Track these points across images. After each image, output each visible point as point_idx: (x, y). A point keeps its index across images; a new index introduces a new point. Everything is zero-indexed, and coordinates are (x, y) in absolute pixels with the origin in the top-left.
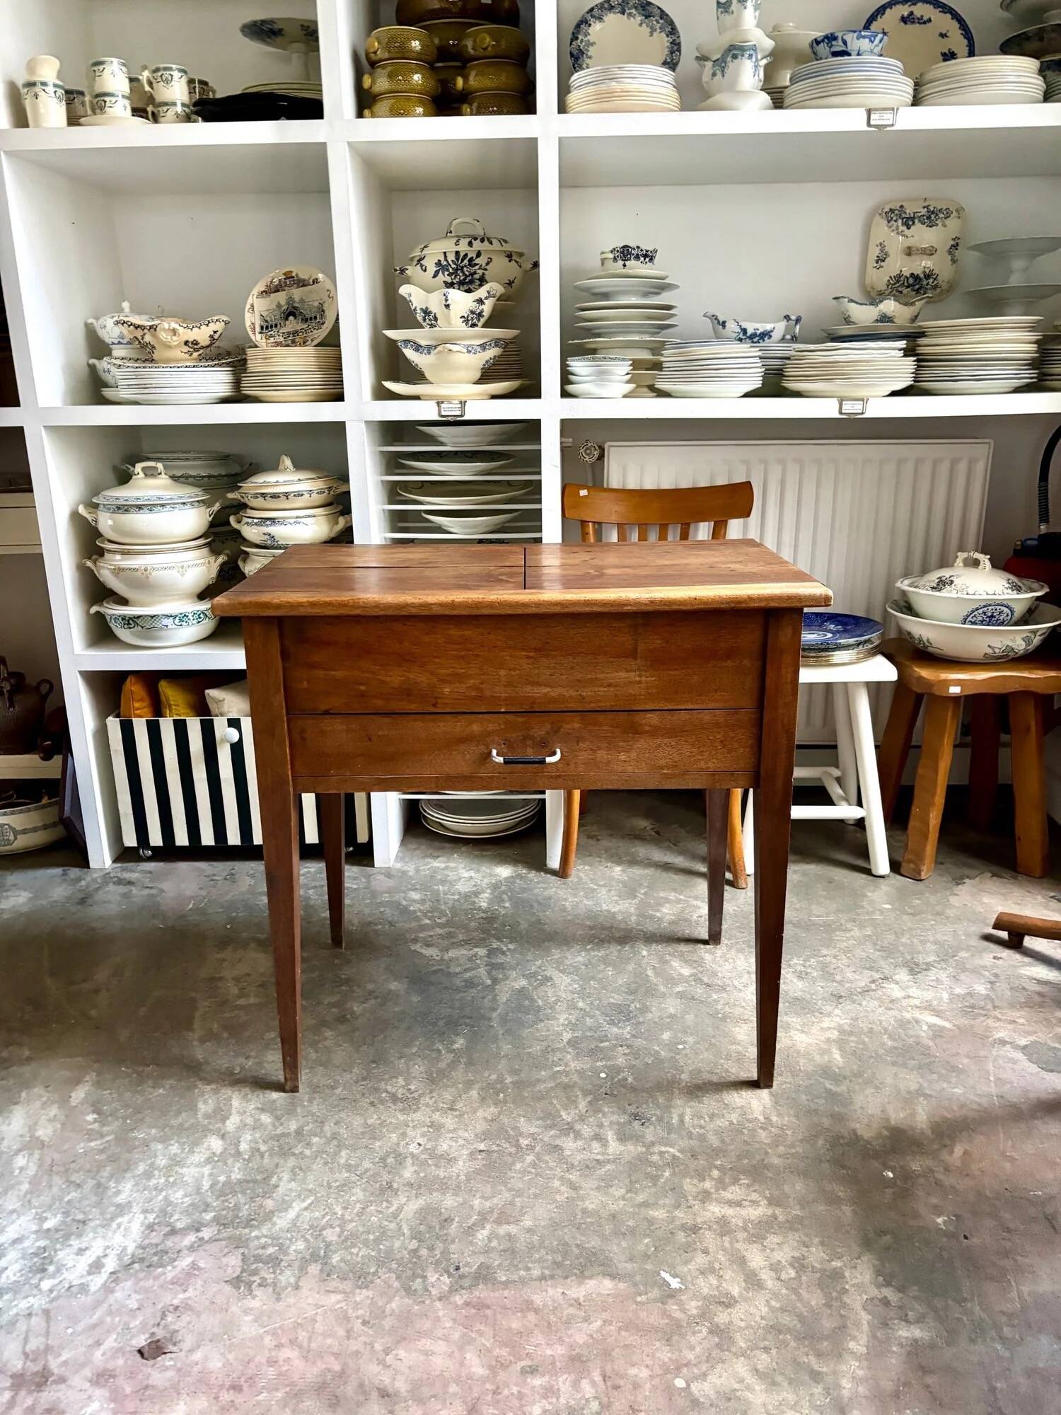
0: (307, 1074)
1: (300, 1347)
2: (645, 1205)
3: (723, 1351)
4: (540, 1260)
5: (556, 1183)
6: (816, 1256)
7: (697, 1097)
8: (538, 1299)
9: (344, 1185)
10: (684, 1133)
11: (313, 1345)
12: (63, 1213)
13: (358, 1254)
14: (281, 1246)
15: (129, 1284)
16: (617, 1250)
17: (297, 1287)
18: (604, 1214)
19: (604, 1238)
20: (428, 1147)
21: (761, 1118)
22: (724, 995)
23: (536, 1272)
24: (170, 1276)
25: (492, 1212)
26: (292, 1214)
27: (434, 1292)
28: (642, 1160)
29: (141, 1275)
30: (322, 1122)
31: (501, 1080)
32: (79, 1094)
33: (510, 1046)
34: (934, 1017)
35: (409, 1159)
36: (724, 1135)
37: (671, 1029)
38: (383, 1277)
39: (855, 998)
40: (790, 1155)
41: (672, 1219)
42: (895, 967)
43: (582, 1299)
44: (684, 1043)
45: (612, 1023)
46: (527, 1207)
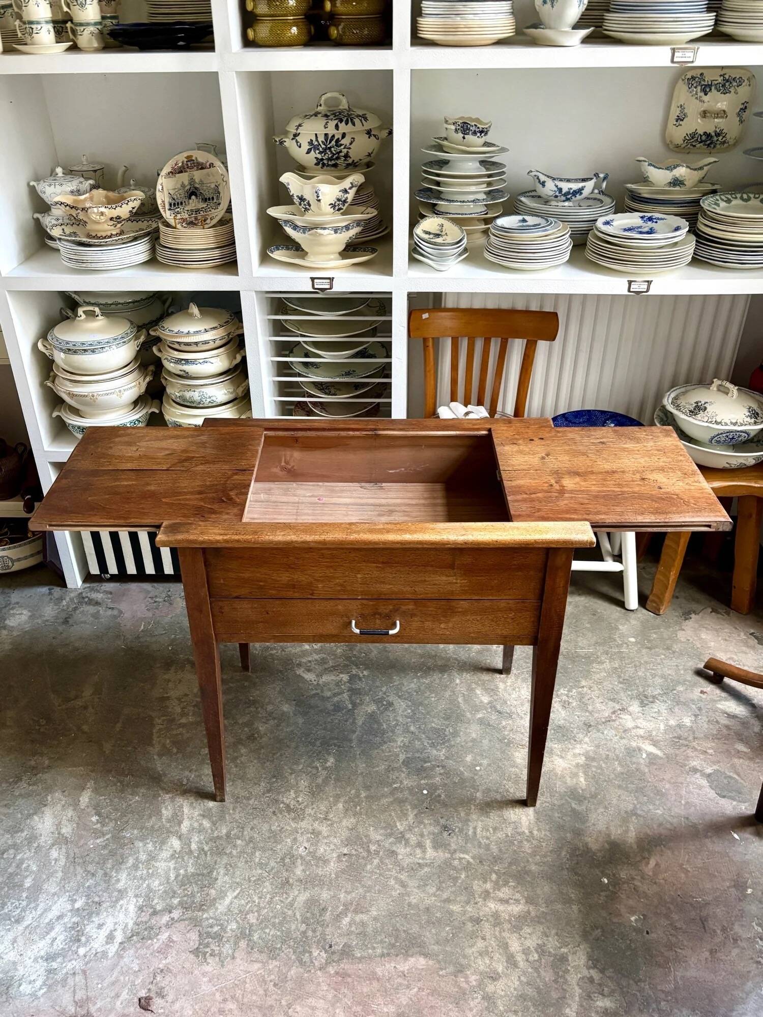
0: (230, 786)
1: (238, 1001)
2: (448, 901)
4: (382, 942)
5: (392, 882)
6: (552, 943)
7: (487, 812)
8: (379, 971)
9: (259, 879)
10: (476, 843)
11: (246, 1000)
12: (86, 896)
13: (269, 934)
14: (221, 925)
15: (132, 952)
16: (429, 935)
17: (233, 958)
18: (422, 907)
19: (421, 927)
20: (311, 850)
21: (527, 831)
22: (510, 722)
23: (379, 951)
24: (156, 946)
25: (352, 904)
26: (227, 901)
27: (317, 963)
28: (447, 864)
29: (139, 945)
30: (243, 828)
31: (358, 796)
32: (85, 798)
33: (364, 765)
34: (652, 746)
35: (299, 860)
36: (502, 845)
37: (472, 752)
38: (285, 952)
39: (600, 727)
40: (544, 863)
41: (464, 913)
42: (631, 698)
43: (406, 972)
44: (480, 765)
45: (433, 745)
46: (374, 900)
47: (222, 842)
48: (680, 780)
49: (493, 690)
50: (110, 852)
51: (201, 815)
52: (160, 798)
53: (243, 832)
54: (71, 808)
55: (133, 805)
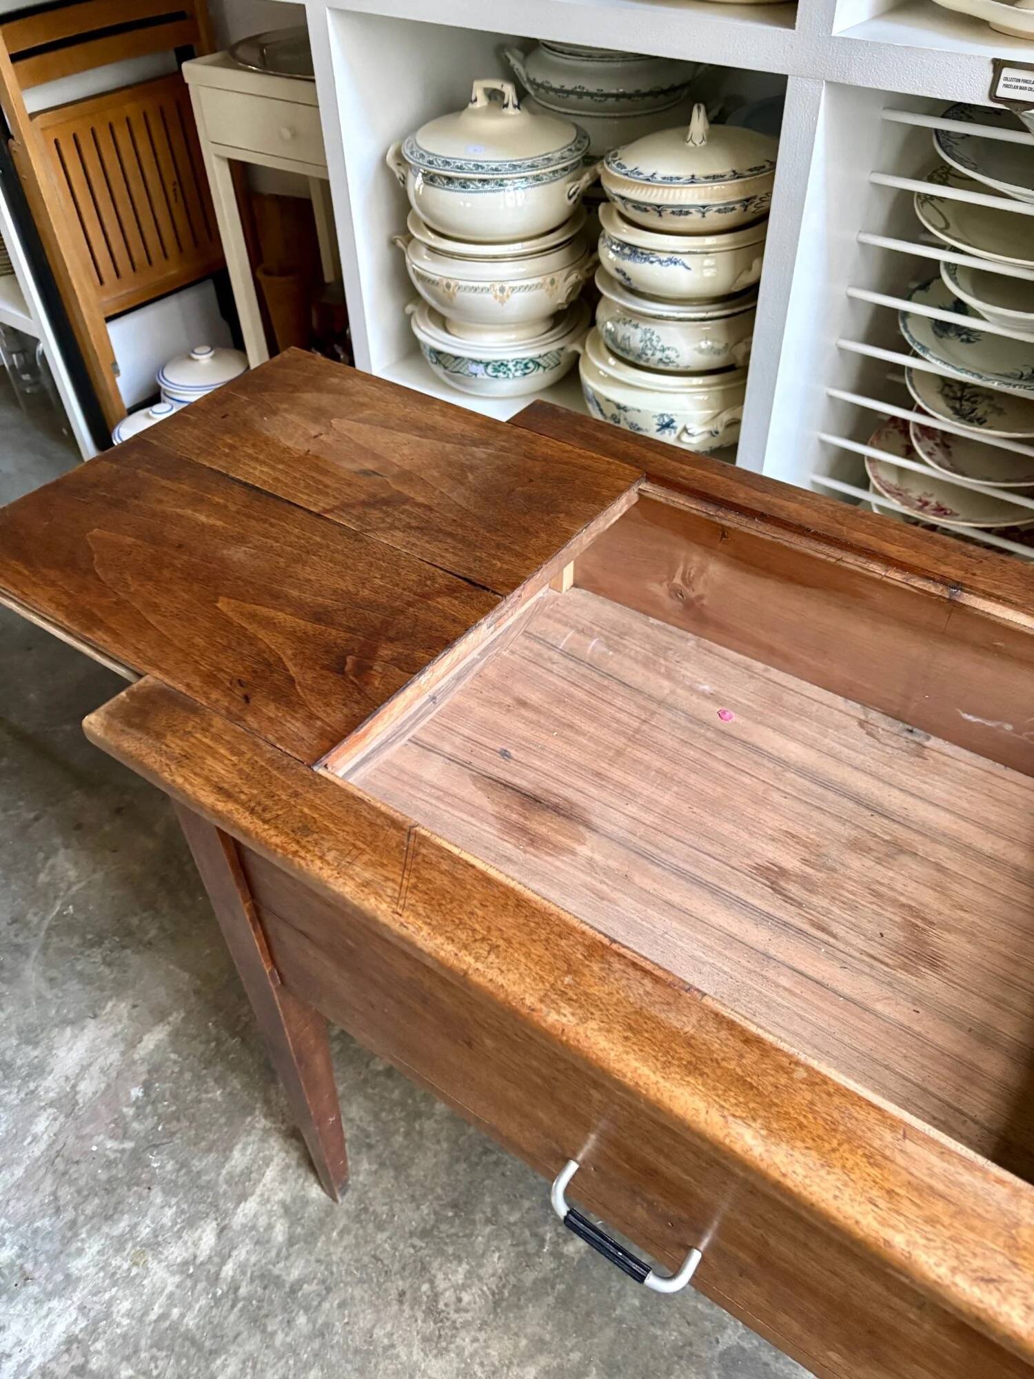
12: (21, 1247)
32: (151, 1041)
47: (276, 1297)
50: (109, 1181)
51: (283, 1203)
52: (249, 1119)
53: (323, 1299)
54: (122, 1047)
55: (203, 1105)
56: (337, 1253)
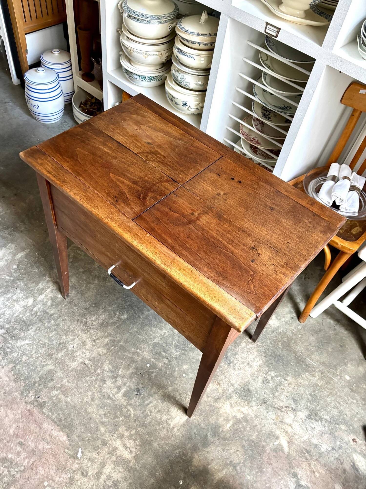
2: (103, 423)
3: (66, 486)
4: (58, 414)
5: (90, 394)
6: (124, 485)
7: (164, 400)
8: (45, 425)
9: (43, 344)
10: (143, 409)
13: (23, 370)
14: (12, 351)
16: (79, 430)
17: (3, 368)
18: (89, 415)
19: (80, 424)
20: (74, 350)
21: (172, 426)
22: (226, 366)
23: (53, 417)
25: (65, 387)
26: (23, 343)
27: (27, 399)
28: (121, 407)
30: (60, 317)
31: (119, 342)
32: (20, 255)
33: (136, 330)
34: (287, 442)
35: (65, 350)
36: (154, 421)
37: (190, 365)
38: (21, 383)
39: (270, 408)
40: (162, 447)
41: (104, 435)
42: (306, 408)
43: (54, 436)
44: (187, 375)
45: (176, 347)
46: (74, 395)
47: (47, 316)
48: (281, 473)
49: (236, 343)
50: (6, 285)
51: (51, 297)
52: (44, 277)
53: (59, 318)
54: (12, 255)
55: (32, 272)
56: (63, 309)
